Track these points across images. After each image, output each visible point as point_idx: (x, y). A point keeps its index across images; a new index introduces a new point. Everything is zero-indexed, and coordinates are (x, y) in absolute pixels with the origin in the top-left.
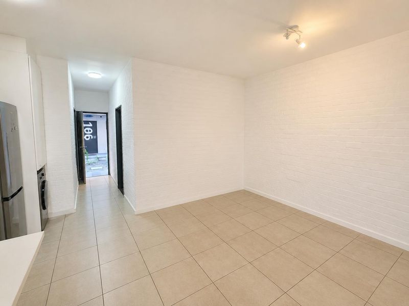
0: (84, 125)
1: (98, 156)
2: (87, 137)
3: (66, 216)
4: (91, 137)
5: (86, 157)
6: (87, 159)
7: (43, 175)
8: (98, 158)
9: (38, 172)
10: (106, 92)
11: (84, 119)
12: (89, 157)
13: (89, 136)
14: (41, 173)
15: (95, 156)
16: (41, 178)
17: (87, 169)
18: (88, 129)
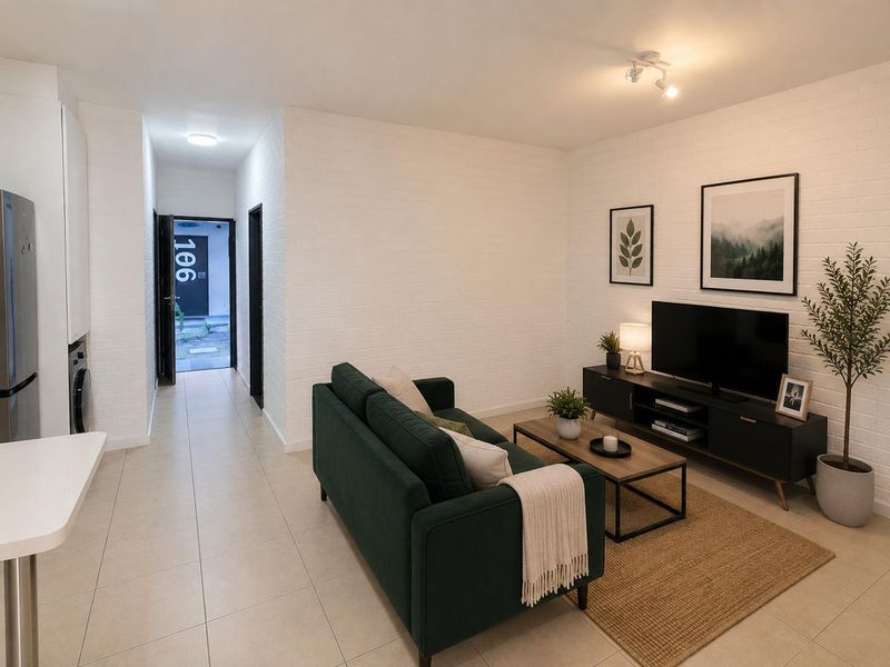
0: (177, 246)
1: (209, 322)
2: (183, 275)
3: (128, 451)
4: (191, 275)
5: (177, 323)
6: (181, 327)
7: (81, 356)
8: (208, 328)
9: (72, 347)
10: (230, 171)
11: (177, 231)
12: (185, 324)
13: (187, 271)
14: (77, 349)
15: (202, 322)
16: (76, 362)
17: (179, 351)
18: (186, 254)
